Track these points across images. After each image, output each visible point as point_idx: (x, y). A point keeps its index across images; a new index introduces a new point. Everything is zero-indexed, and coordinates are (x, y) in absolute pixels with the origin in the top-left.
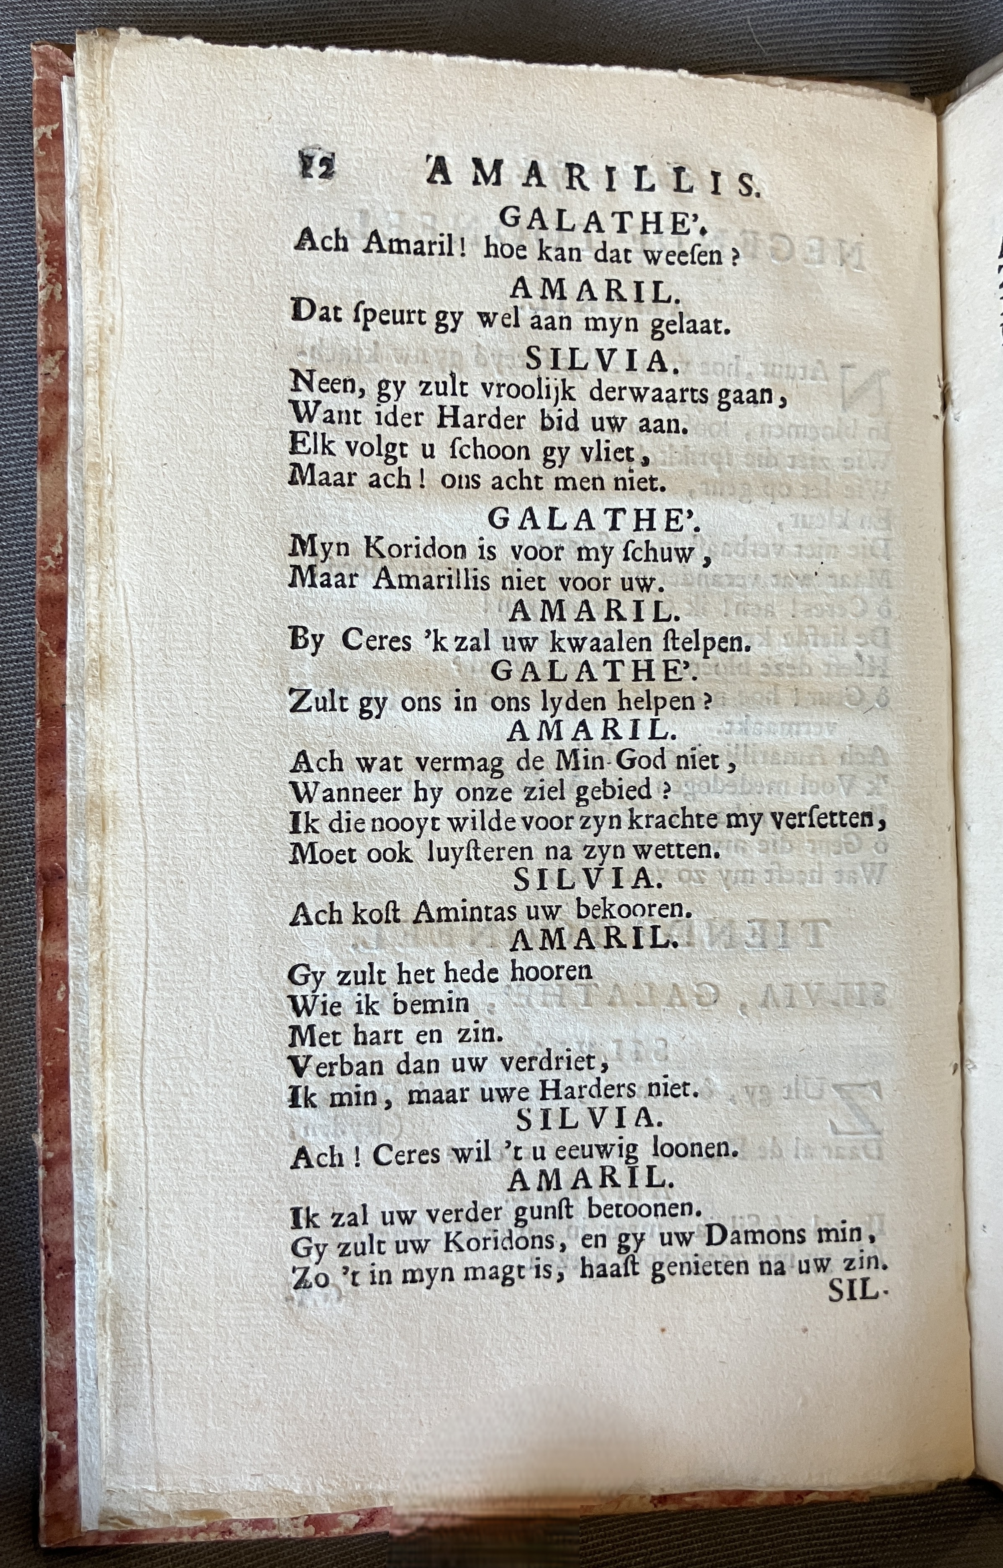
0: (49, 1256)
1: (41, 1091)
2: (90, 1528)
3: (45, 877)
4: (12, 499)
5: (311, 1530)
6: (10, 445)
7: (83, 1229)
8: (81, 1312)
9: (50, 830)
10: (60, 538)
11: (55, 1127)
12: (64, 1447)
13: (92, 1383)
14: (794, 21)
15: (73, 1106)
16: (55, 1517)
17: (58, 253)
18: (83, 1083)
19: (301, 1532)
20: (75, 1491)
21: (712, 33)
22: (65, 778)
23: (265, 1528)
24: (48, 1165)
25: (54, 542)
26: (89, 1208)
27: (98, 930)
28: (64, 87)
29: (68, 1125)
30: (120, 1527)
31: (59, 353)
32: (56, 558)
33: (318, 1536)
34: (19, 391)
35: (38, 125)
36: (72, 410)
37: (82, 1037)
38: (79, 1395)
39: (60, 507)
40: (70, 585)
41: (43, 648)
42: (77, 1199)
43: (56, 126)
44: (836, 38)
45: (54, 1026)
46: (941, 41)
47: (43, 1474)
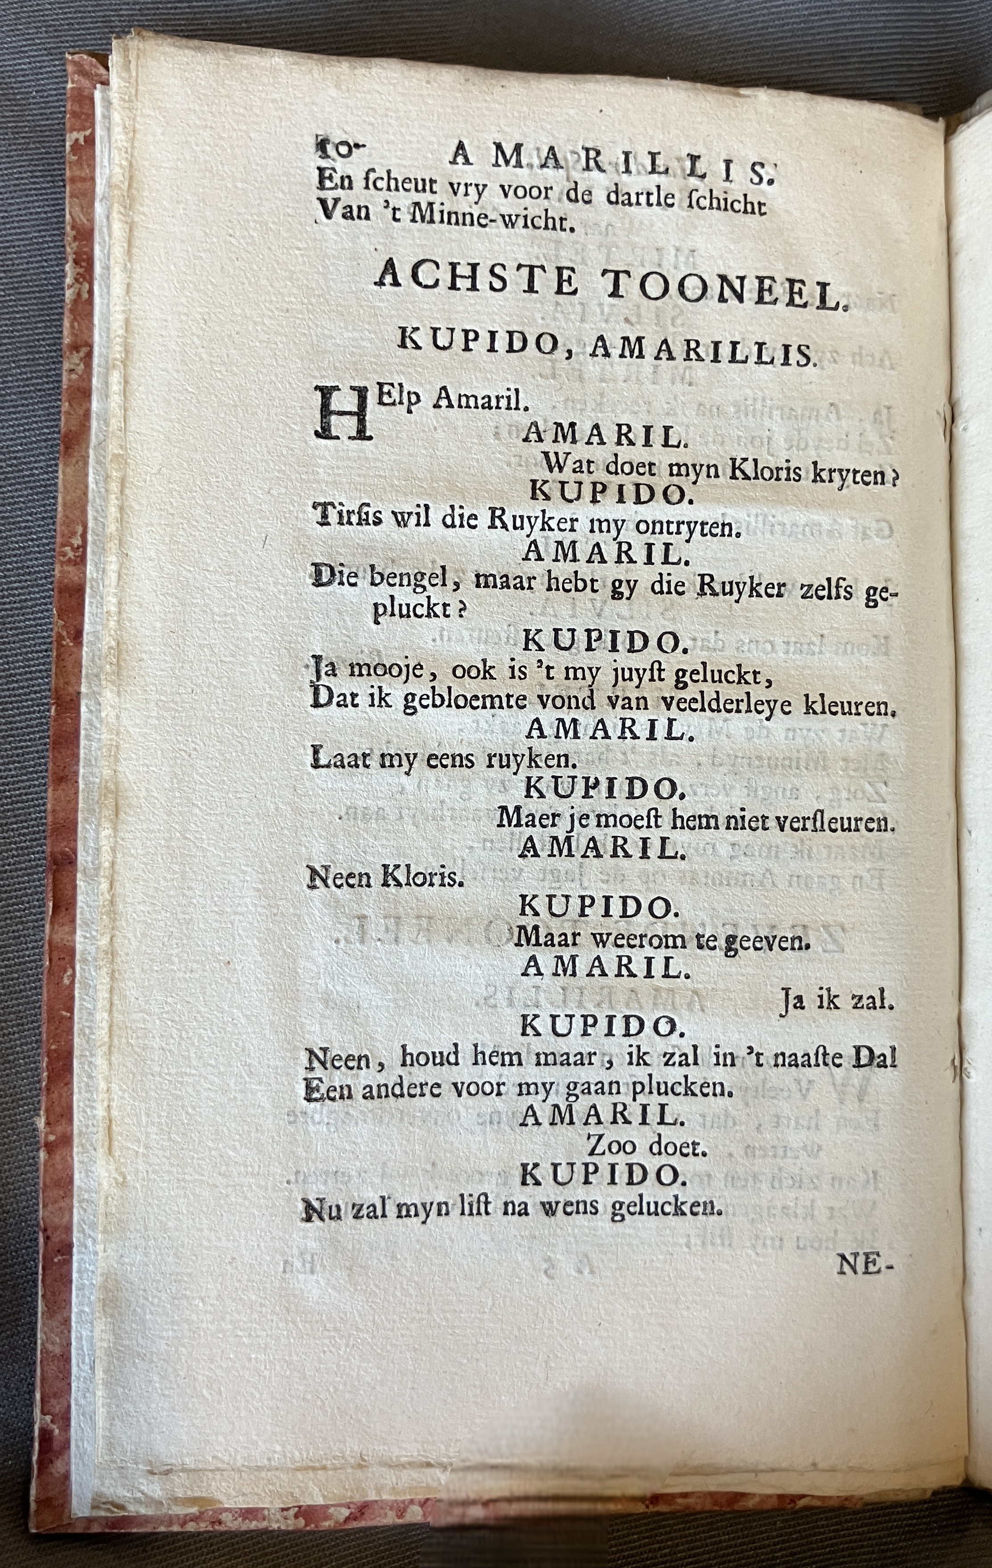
0: (47, 1238)
1: (45, 1074)
2: (81, 1515)
3: (55, 862)
4: (41, 493)
5: (301, 1522)
6: (40, 441)
7: (82, 1212)
8: (77, 1296)
9: (61, 815)
10: (80, 530)
11: (58, 1110)
12: (57, 1431)
13: (87, 1368)
14: (804, 22)
15: (76, 1090)
16: (45, 1502)
17: (86, 253)
18: (86, 1067)
19: (292, 1524)
20: (67, 1477)
21: (724, 35)
22: (78, 765)
23: (255, 1518)
24: (50, 1147)
25: (74, 534)
26: (88, 1191)
27: (108, 913)
28: (98, 95)
29: (70, 1108)
30: (113, 1512)
31: (84, 351)
32: (75, 549)
33: (308, 1528)
34: (49, 389)
35: (72, 131)
36: (95, 405)
37: (87, 1021)
38: (73, 1378)
39: (80, 499)
40: (88, 575)
41: (60, 637)
42: (77, 1182)
43: (88, 133)
44: (847, 37)
45: (59, 1010)
46: (952, 37)
47: (35, 1458)
